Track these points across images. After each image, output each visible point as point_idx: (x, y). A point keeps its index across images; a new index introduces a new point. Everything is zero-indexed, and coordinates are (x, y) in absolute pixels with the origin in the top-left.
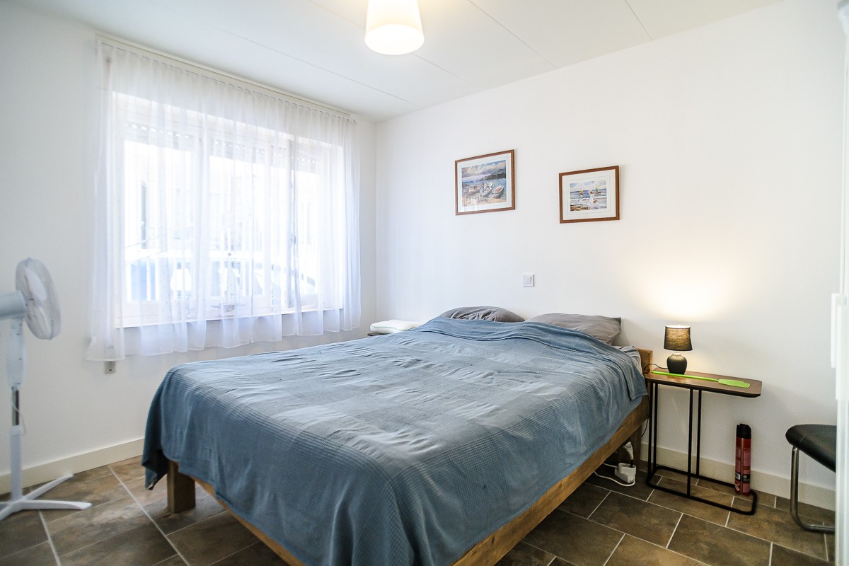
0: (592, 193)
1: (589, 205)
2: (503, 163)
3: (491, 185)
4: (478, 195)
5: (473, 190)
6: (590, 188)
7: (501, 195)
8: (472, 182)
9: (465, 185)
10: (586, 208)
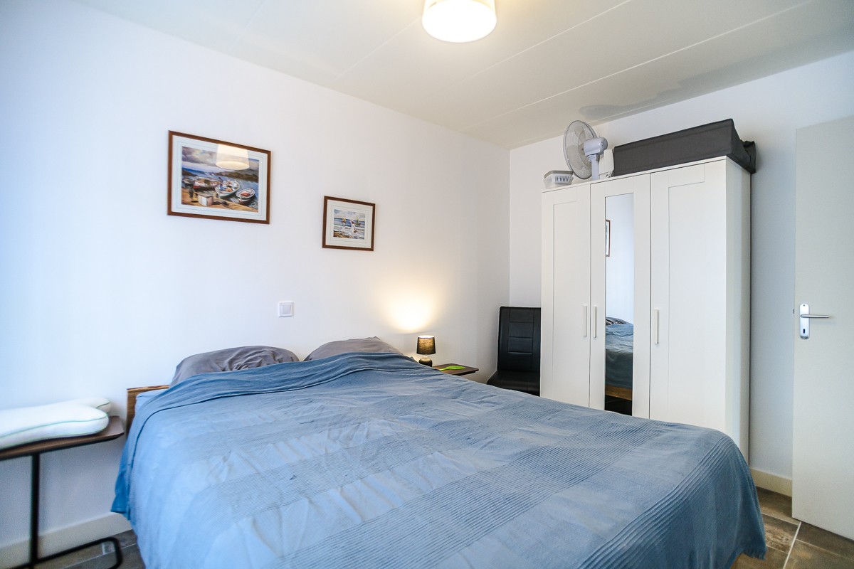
0: (353, 223)
1: (350, 234)
2: (256, 163)
3: (235, 185)
4: (213, 194)
5: (203, 185)
6: (352, 218)
7: (250, 201)
8: (202, 173)
9: (186, 173)
10: (348, 237)
